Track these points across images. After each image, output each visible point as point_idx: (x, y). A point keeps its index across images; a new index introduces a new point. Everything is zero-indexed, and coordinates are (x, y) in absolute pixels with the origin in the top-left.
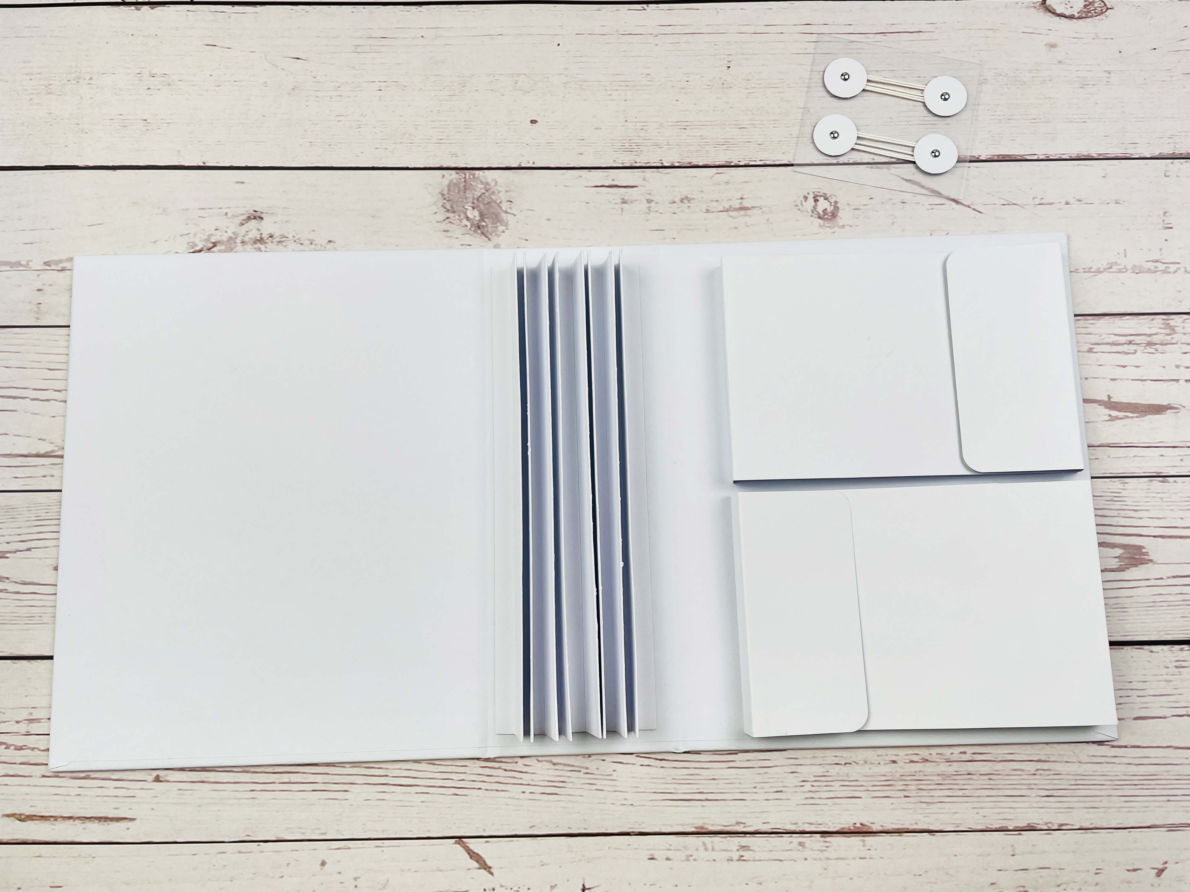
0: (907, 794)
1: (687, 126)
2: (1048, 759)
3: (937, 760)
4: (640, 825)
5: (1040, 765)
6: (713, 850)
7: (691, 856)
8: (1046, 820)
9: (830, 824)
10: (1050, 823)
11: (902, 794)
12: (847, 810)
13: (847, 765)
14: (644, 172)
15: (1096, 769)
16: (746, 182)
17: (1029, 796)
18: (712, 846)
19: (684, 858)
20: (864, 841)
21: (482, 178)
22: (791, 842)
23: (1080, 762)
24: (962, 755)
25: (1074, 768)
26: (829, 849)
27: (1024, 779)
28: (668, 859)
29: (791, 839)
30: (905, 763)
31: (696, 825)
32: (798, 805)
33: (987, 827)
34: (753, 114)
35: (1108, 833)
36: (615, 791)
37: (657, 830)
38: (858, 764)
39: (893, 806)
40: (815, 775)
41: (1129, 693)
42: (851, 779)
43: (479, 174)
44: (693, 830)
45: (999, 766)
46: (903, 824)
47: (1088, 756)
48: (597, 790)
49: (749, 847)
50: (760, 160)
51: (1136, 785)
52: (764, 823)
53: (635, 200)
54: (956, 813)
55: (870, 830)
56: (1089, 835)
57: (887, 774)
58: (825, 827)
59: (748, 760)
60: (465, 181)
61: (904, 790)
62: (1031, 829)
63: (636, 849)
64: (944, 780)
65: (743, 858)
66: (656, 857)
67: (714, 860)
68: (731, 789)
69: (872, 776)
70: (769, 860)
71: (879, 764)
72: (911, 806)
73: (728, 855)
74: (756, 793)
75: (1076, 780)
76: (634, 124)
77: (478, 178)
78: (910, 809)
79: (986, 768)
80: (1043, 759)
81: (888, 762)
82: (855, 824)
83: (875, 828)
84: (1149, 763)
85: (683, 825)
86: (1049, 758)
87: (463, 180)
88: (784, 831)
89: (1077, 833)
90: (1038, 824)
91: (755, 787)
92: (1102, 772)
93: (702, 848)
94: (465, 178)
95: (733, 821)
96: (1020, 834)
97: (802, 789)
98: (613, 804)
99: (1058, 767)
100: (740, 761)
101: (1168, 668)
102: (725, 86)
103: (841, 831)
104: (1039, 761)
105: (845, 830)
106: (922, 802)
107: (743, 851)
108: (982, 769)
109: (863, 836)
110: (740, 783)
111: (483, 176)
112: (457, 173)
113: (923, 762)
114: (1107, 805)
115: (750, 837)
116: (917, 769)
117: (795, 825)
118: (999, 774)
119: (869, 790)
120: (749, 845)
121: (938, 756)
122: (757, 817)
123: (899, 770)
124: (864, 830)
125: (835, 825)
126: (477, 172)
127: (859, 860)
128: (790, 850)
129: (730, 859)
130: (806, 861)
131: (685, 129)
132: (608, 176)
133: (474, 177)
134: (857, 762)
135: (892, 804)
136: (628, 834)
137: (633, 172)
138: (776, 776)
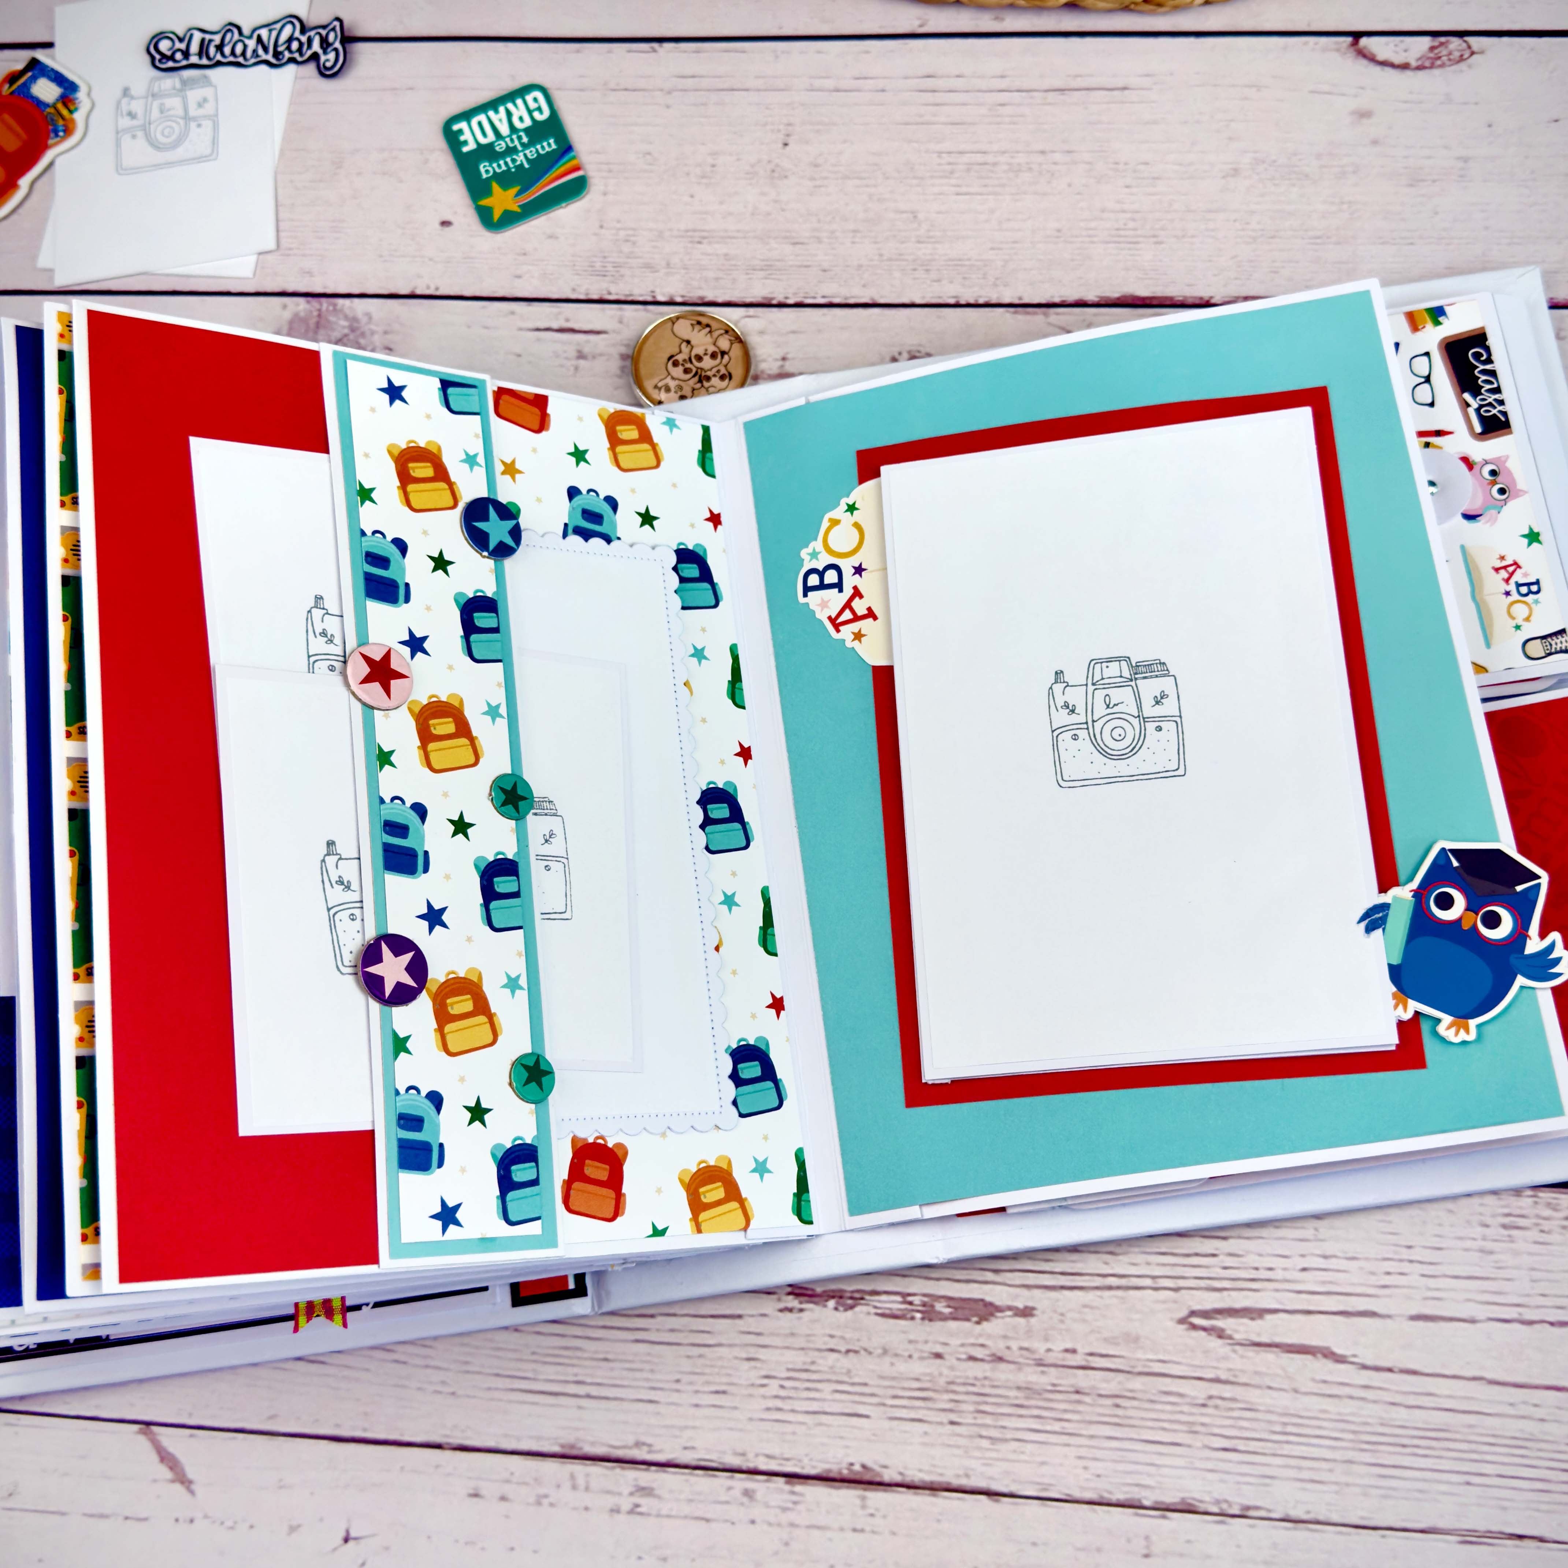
0: (954, 1417)
1: (704, 238)
2: (1232, 1379)
3: (1021, 1360)
4: (463, 1431)
5: (1216, 1389)
6: (587, 1489)
7: (546, 1496)
8: (1216, 1495)
9: (806, 1461)
10: (1226, 1501)
11: (945, 1417)
12: (841, 1438)
13: (851, 1355)
14: (620, 309)
15: (1325, 1407)
16: (794, 332)
17: (1189, 1446)
18: (587, 1482)
19: (532, 1500)
20: (863, 1498)
21: (348, 312)
22: (730, 1488)
23: (1296, 1391)
24: (1068, 1356)
25: (1283, 1401)
26: (799, 1507)
27: (1182, 1412)
28: (503, 1498)
29: (730, 1483)
30: (959, 1359)
31: (562, 1441)
32: (751, 1419)
33: (1102, 1497)
34: (819, 221)
35: (1340, 1533)
36: (427, 1367)
37: (491, 1443)
38: (870, 1353)
39: (926, 1439)
40: (790, 1366)
41: (1406, 1267)
42: (856, 1380)
43: (343, 305)
44: (556, 1449)
45: (1137, 1383)
46: (941, 1475)
47: (1313, 1380)
48: (397, 1361)
49: (652, 1489)
50: (824, 297)
51: (1404, 1446)
52: (685, 1448)
53: (601, 355)
54: (1043, 1463)
55: (878, 1479)
56: (1301, 1534)
57: (922, 1378)
58: (795, 1465)
59: (672, 1330)
60: (319, 316)
61: (951, 1411)
62: (1188, 1509)
63: (449, 1475)
64: (1027, 1398)
65: (639, 1510)
66: (483, 1492)
67: (586, 1509)
68: (635, 1379)
69: (893, 1378)
70: (686, 1517)
71: (910, 1356)
72: (962, 1441)
73: (611, 1501)
74: (678, 1391)
75: (1285, 1424)
76: (614, 232)
77: (341, 311)
78: (958, 1447)
79: (1112, 1384)
80: (1223, 1376)
81: (926, 1355)
82: (852, 1464)
83: (888, 1476)
84: (1433, 1405)
85: (539, 1438)
86: (1235, 1376)
87: (315, 313)
88: (721, 1466)
89: (1275, 1528)
90: (1201, 1501)
91: (678, 1381)
92: (1339, 1414)
93: (567, 1484)
94: (320, 310)
95: (630, 1440)
96: (1164, 1517)
97: (762, 1391)
98: (419, 1389)
99: (1253, 1396)
100: (658, 1330)
101: (1487, 1226)
102: (776, 175)
103: (825, 1475)
104: (1217, 1380)
105: (832, 1475)
106: (981, 1437)
107: (642, 1496)
108: (1104, 1385)
109: (865, 1490)
110: (652, 1371)
111: (350, 308)
112: (308, 302)
113: (992, 1361)
114: (1343, 1479)
115: (657, 1471)
116: (980, 1375)
117: (741, 1458)
118: (1134, 1398)
119: (884, 1405)
120: (654, 1485)
121: (1024, 1353)
122: (676, 1437)
123: (945, 1371)
124: (867, 1477)
125: (814, 1463)
126: (340, 301)
127: (850, 1535)
128: (727, 1503)
129: (615, 1508)
130: (752, 1526)
131: (700, 243)
132: (560, 313)
133: (335, 310)
134: (871, 1350)
135: (926, 1433)
136: (438, 1446)
137: (603, 309)
138: (719, 1363)
